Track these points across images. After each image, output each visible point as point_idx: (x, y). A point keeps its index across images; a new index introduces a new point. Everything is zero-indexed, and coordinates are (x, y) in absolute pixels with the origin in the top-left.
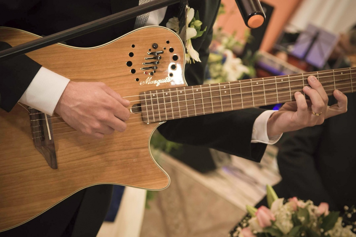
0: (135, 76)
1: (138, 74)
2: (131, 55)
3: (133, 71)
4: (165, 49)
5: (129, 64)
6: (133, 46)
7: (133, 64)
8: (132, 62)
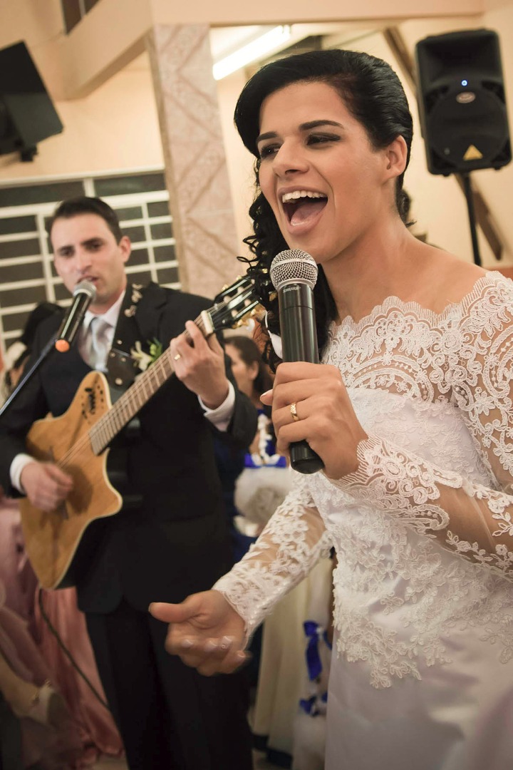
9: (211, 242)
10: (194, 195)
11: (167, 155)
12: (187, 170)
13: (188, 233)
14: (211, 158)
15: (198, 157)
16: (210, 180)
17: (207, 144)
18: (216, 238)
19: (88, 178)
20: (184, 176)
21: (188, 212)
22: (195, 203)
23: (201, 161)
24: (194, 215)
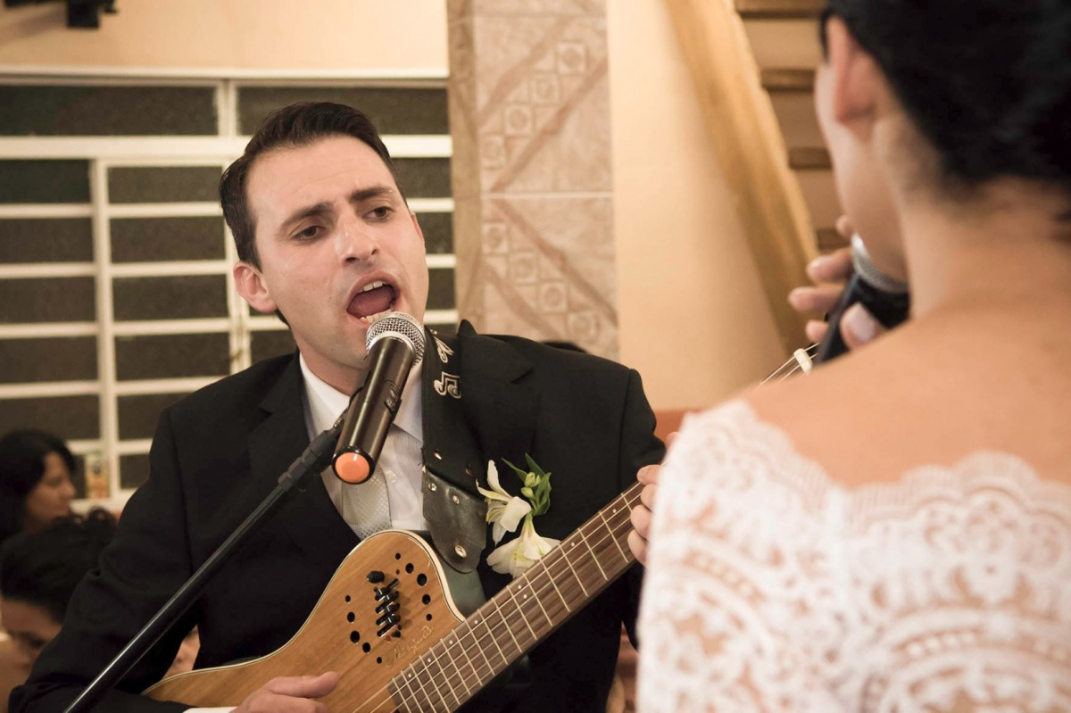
0: (372, 656)
1: (376, 648)
2: (351, 617)
3: (367, 647)
4: (398, 572)
5: (355, 637)
6: (348, 599)
7: (361, 635)
8: (358, 631)
9: (549, 266)
10: (520, 146)
11: (461, 40)
12: (507, 83)
13: (496, 240)
14: (571, 59)
15: (539, 50)
16: (563, 114)
17: (563, 21)
18: (560, 257)
19: (226, 81)
20: (498, 98)
21: (499, 187)
22: (521, 167)
23: (545, 64)
24: (511, 196)
